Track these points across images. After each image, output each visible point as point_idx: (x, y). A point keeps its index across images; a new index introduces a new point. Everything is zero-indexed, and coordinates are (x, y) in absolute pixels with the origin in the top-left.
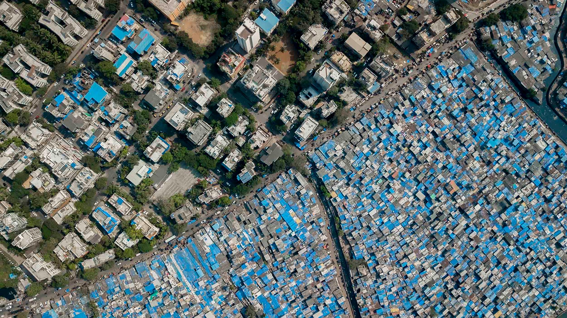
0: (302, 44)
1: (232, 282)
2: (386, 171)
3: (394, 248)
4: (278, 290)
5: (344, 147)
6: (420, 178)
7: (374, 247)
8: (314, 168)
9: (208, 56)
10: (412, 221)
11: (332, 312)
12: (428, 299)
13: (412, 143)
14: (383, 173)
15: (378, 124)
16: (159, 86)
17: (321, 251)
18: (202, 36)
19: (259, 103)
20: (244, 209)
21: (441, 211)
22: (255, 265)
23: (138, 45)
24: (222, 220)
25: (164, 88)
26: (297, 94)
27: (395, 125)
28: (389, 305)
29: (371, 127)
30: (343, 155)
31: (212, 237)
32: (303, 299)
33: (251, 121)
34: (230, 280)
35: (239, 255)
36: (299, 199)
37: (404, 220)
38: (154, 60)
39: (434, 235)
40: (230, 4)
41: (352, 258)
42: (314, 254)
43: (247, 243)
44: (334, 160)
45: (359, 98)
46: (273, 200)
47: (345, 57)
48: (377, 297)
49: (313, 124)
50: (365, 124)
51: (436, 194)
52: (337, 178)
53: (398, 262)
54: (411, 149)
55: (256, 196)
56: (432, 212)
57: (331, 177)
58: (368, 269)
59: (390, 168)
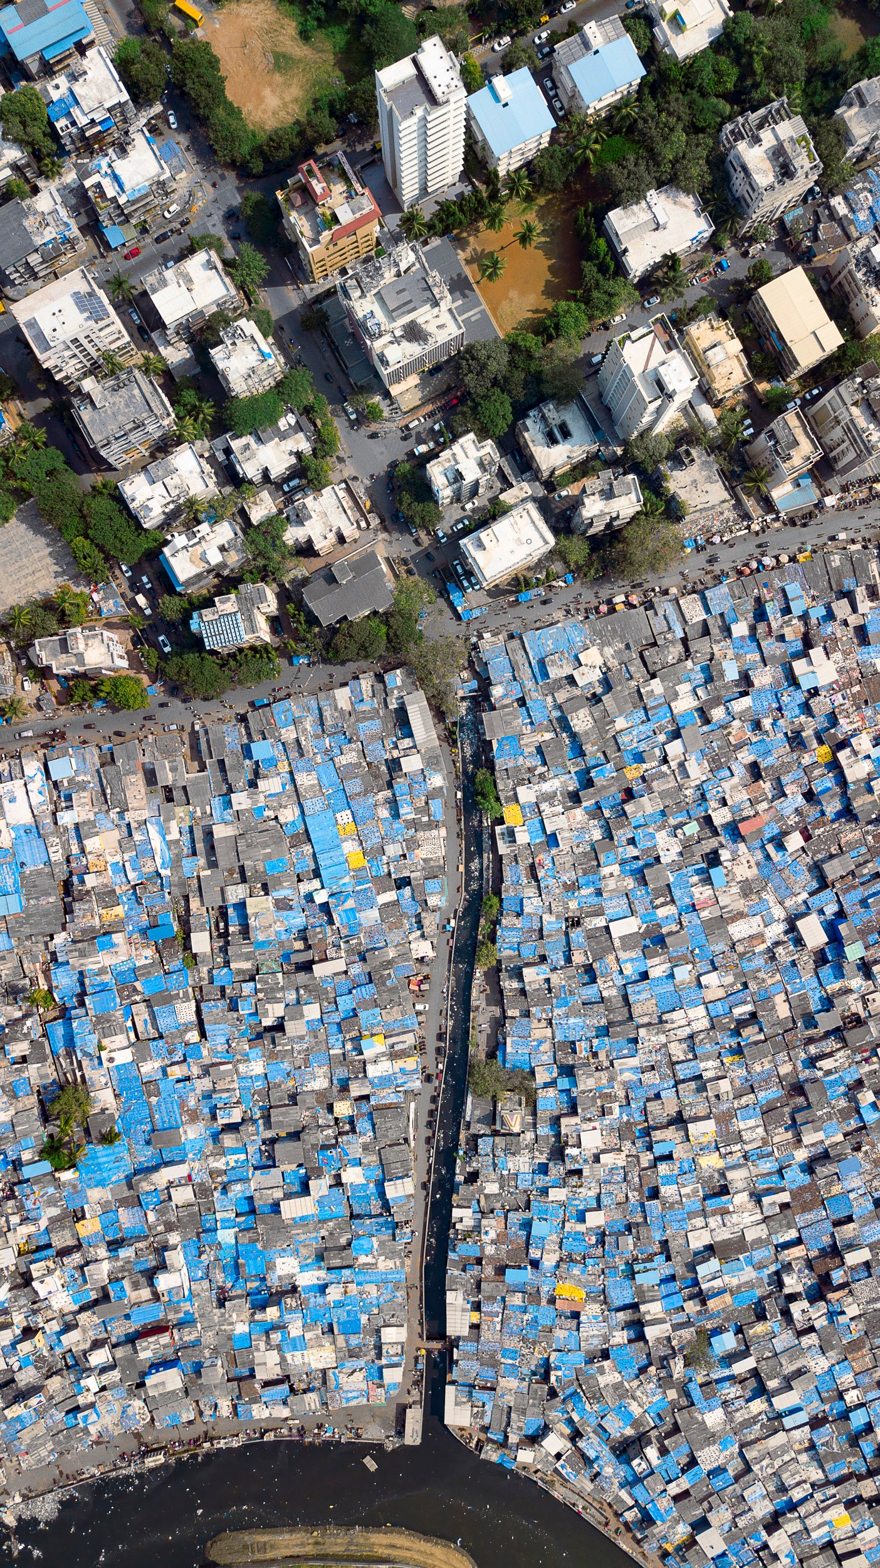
0: (602, 242)
1: (48, 979)
2: (724, 802)
3: (650, 1078)
4: (196, 1071)
5: (613, 663)
6: (833, 870)
7: (582, 1048)
8: (481, 699)
9: (257, 166)
10: (749, 1008)
11: (353, 1216)
12: (702, 1298)
13: (852, 736)
14: (713, 804)
15: (761, 628)
16: (47, 200)
17: (393, 990)
18: (267, 92)
19: (377, 399)
20: (186, 749)
21: (863, 1014)
22: (149, 952)
23: (27, 22)
24: (93, 757)
25: (63, 213)
26: (520, 412)
27: (817, 653)
28: (558, 1266)
29: (734, 627)
30: (599, 690)
31: (36, 798)
32: (269, 1134)
33: (323, 445)
34: (46, 973)
35: (108, 897)
36: (390, 785)
37: (721, 993)
38: (61, 100)
39: (807, 1086)
40: (408, 11)
41: (491, 1055)
42: (368, 991)
43: (149, 868)
44: (562, 696)
45: (730, 515)
46: (294, 755)
47: (736, 345)
48: (527, 1225)
49: (535, 536)
50: (716, 611)
51: (867, 948)
52: (544, 763)
53: (647, 1132)
54: (843, 756)
55: (243, 719)
56: (828, 1003)
57: (527, 750)
58: (534, 1114)
59: (743, 796)
